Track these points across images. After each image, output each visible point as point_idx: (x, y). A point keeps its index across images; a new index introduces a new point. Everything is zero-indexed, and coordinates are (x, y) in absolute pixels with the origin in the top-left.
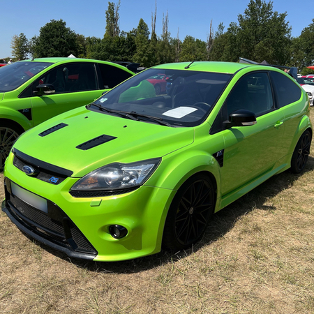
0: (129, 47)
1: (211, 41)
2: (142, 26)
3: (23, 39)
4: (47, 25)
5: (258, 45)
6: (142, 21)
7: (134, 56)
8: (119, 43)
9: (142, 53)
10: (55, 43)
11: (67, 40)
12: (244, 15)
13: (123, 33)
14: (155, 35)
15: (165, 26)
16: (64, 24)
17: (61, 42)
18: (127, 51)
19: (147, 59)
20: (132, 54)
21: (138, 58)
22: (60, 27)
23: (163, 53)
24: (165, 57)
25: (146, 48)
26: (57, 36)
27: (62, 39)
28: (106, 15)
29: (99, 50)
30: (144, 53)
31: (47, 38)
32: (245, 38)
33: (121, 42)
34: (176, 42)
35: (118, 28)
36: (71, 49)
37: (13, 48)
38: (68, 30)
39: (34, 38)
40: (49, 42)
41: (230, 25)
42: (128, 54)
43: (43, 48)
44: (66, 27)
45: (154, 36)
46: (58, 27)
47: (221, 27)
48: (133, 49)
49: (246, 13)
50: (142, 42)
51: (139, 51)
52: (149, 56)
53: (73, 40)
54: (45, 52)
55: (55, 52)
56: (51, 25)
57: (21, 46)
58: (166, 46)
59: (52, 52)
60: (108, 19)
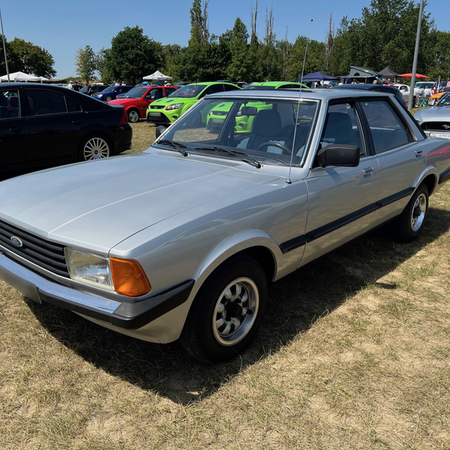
0: (222, 57)
2: (239, 27)
3: (89, 53)
4: (120, 33)
5: (387, 46)
6: (238, 21)
7: (229, 68)
8: (209, 51)
9: (238, 63)
10: (130, 56)
11: (145, 52)
12: (370, 8)
13: (214, 37)
14: (256, 38)
15: (270, 24)
16: (141, 31)
17: (137, 55)
18: (220, 61)
19: (245, 70)
20: (227, 66)
21: (234, 69)
22: (135, 36)
23: (267, 62)
25: (244, 57)
26: (133, 48)
27: (138, 51)
28: (190, 15)
29: (185, 62)
30: (242, 62)
31: (120, 51)
32: (370, 38)
33: (212, 50)
34: (284, 45)
35: (206, 31)
36: (149, 63)
37: (78, 64)
38: (146, 38)
39: (104, 52)
40: (123, 56)
41: (352, 23)
42: (221, 65)
43: (115, 64)
44: (143, 34)
45: (255, 38)
46: (133, 36)
48: (229, 57)
49: (372, 5)
50: (238, 49)
51: (235, 61)
52: (248, 67)
53: (152, 51)
54: (117, 69)
55: (131, 67)
56: (124, 33)
57: (87, 62)
58: (270, 52)
59: (127, 68)
60: (193, 20)
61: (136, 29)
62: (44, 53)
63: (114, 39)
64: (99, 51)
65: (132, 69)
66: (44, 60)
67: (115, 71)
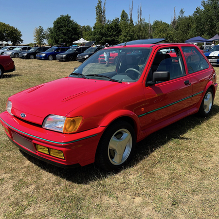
0: (116, 31)
1: (174, 23)
2: (124, 15)
3: (41, 30)
4: (58, 19)
6: (123, 12)
7: (120, 37)
8: (108, 28)
9: (126, 34)
10: (64, 31)
11: (72, 29)
13: (108, 21)
14: (132, 21)
15: (140, 14)
16: (70, 17)
17: (68, 30)
18: (115, 33)
19: (129, 38)
20: (118, 36)
21: (123, 38)
22: (67, 20)
23: (140, 34)
24: (142, 36)
25: (129, 31)
26: (65, 26)
27: (68, 28)
28: (96, 10)
29: (95, 33)
31: (58, 28)
32: (209, 18)
33: (110, 28)
34: (147, 25)
35: (105, 18)
36: (74, 35)
37: (35, 36)
38: (73, 21)
39: (49, 29)
40: (60, 31)
41: (196, 9)
42: (115, 36)
43: (56, 35)
44: (71, 19)
46: (65, 20)
47: (182, 12)
48: (119, 32)
50: (125, 27)
51: (123, 33)
52: (131, 36)
53: (76, 28)
54: (57, 38)
55: (64, 37)
56: (60, 18)
57: (40, 35)
58: (142, 28)
59: (62, 38)
60: (97, 12)
61: (67, 16)
62: (16, 30)
63: (55, 22)
64: (47, 29)
65: (65, 38)
66: (16, 34)
67: (55, 39)
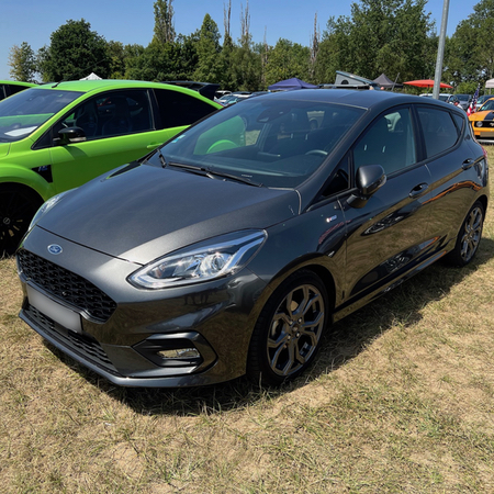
0: (187, 59)
1: (316, 46)
2: (209, 25)
3: (27, 51)
4: (62, 28)
5: (382, 50)
6: (208, 18)
7: (195, 72)
8: (171, 53)
9: (206, 67)
10: (74, 56)
11: (93, 51)
12: (360, 4)
13: (181, 36)
14: (230, 39)
15: (245, 23)
16: (88, 26)
17: (83, 55)
18: (185, 65)
19: (214, 76)
20: (193, 70)
21: (201, 75)
22: (81, 31)
23: (241, 67)
25: (213, 60)
26: (78, 46)
27: (84, 50)
28: (154, 10)
29: (141, 64)
30: (210, 67)
31: (62, 49)
32: (361, 41)
33: (175, 52)
34: (262, 48)
35: (172, 30)
36: (99, 65)
37: (13, 65)
38: (94, 34)
39: (42, 50)
40: (65, 55)
42: (186, 69)
43: (56, 65)
44: (91, 30)
45: (228, 40)
46: (78, 31)
47: (332, 23)
48: (196, 60)
50: (206, 51)
51: (202, 65)
52: (218, 72)
53: (102, 50)
54: (58, 71)
55: (75, 69)
56: (67, 27)
57: (25, 62)
58: (246, 55)
59: (70, 71)
60: (157, 16)
61: (82, 23)
63: (54, 35)
65: (77, 72)
67: (55, 74)
